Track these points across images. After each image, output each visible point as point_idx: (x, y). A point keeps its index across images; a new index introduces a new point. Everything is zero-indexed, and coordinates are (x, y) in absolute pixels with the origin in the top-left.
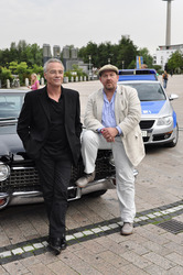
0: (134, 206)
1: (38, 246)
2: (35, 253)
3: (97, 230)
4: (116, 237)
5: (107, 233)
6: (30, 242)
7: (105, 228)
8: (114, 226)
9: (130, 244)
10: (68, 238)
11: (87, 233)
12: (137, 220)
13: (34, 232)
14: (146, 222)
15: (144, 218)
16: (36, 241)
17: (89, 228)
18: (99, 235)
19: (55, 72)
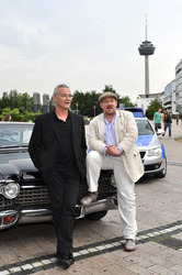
0: (135, 224)
1: (46, 262)
2: (44, 268)
3: (101, 248)
4: (120, 253)
5: (111, 250)
6: (39, 259)
7: (109, 246)
8: (117, 244)
9: (134, 259)
10: (75, 255)
11: (92, 250)
12: (138, 239)
13: (41, 251)
14: (147, 240)
15: (144, 237)
16: (44, 258)
17: (93, 246)
18: (104, 251)
19: (65, 95)
